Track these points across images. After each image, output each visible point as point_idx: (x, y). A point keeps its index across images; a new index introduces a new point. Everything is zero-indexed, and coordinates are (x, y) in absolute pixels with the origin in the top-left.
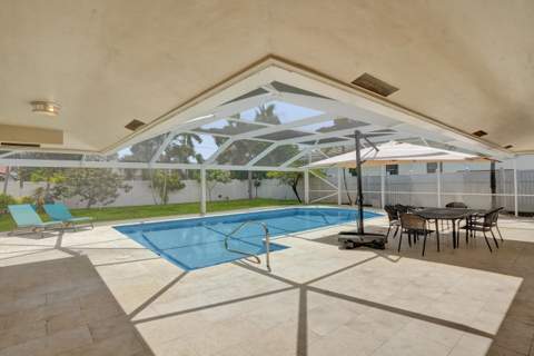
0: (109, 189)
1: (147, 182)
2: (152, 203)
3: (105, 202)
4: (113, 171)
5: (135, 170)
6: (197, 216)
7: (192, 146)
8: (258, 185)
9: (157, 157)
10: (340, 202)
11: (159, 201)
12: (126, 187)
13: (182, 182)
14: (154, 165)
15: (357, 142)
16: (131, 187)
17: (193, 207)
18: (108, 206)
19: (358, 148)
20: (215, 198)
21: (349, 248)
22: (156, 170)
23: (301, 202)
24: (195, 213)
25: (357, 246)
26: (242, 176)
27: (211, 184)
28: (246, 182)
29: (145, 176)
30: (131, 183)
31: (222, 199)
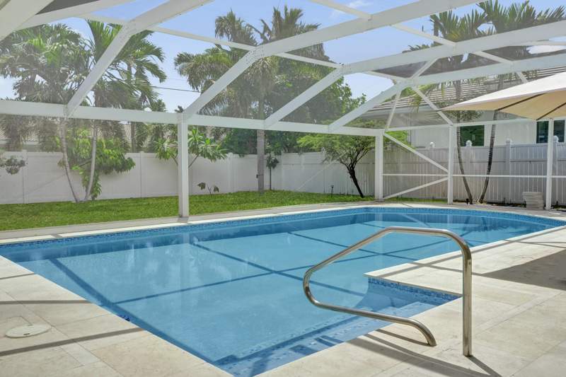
6: (172, 223)
8: (273, 164)
10: (450, 198)
11: (82, 195)
12: (9, 163)
13: (127, 156)
16: (22, 164)
17: (167, 205)
23: (363, 196)
24: (166, 215)
28: (252, 160)
30: (19, 156)
31: (205, 191)
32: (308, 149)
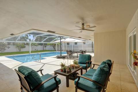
0: (3, 48)
1: (15, 46)
2: (16, 51)
3: (2, 51)
4: (4, 43)
5: (11, 43)
7: (28, 37)
8: (45, 47)
9: (17, 40)
11: (18, 51)
12: (8, 47)
13: (25, 46)
14: (17, 42)
15: (60, 38)
16: (10, 47)
17: (28, 52)
18: (2, 52)
19: (61, 39)
20: (34, 50)
21: (58, 58)
22: (17, 43)
23: (56, 51)
24: (28, 53)
25: (59, 58)
26: (41, 44)
27: (33, 46)
28: (42, 46)
29: (14, 44)
30: (10, 46)
31: (36, 50)
32: (48, 45)
